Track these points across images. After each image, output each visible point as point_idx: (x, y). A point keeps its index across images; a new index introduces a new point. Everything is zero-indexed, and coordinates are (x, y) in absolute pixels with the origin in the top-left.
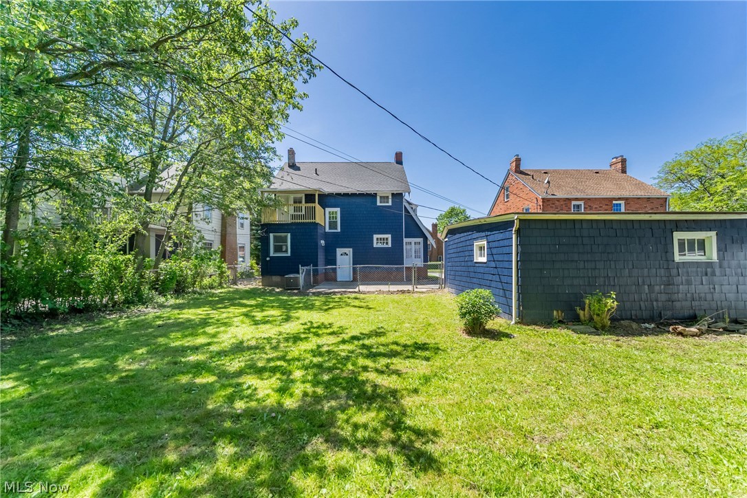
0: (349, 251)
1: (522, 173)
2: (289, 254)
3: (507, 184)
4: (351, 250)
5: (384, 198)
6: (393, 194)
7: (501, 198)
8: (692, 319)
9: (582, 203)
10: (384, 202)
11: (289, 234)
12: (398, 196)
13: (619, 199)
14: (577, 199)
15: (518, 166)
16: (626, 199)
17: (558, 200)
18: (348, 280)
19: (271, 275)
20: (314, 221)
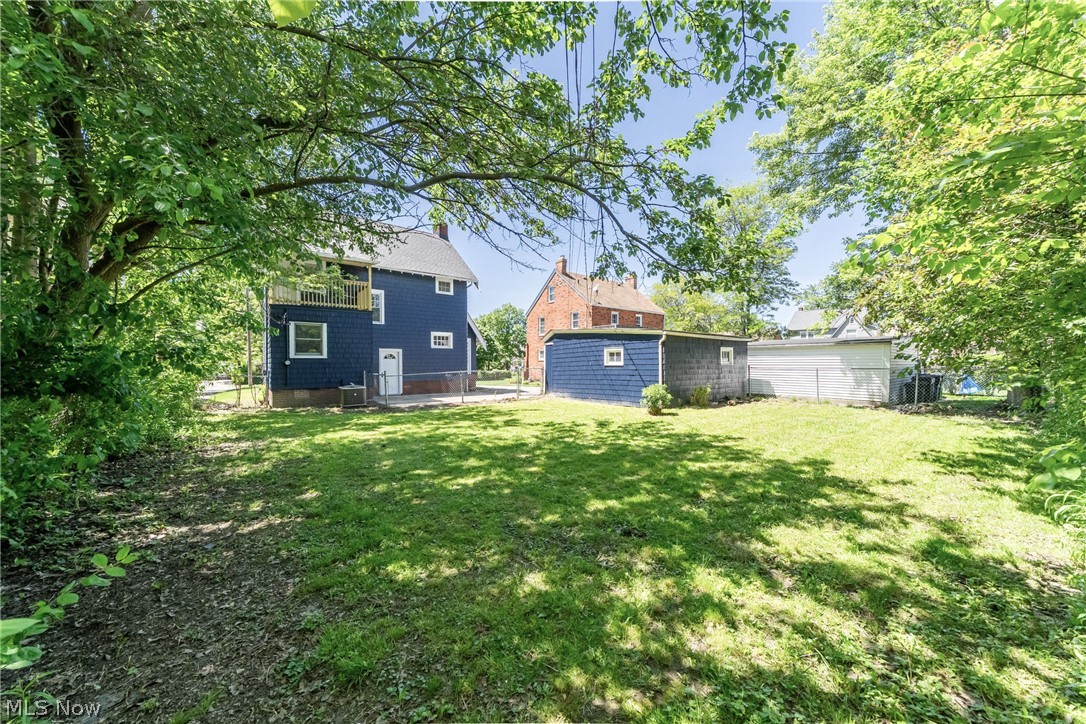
0: (398, 352)
1: (567, 275)
2: (325, 355)
3: (551, 284)
4: (400, 351)
5: (445, 285)
6: (455, 281)
7: (544, 298)
8: (727, 399)
9: (617, 313)
10: (444, 290)
11: (325, 325)
12: (460, 285)
13: (639, 313)
14: (615, 310)
15: (564, 267)
16: (643, 313)
17: (603, 308)
18: (395, 392)
19: (293, 389)
20: (355, 307)
